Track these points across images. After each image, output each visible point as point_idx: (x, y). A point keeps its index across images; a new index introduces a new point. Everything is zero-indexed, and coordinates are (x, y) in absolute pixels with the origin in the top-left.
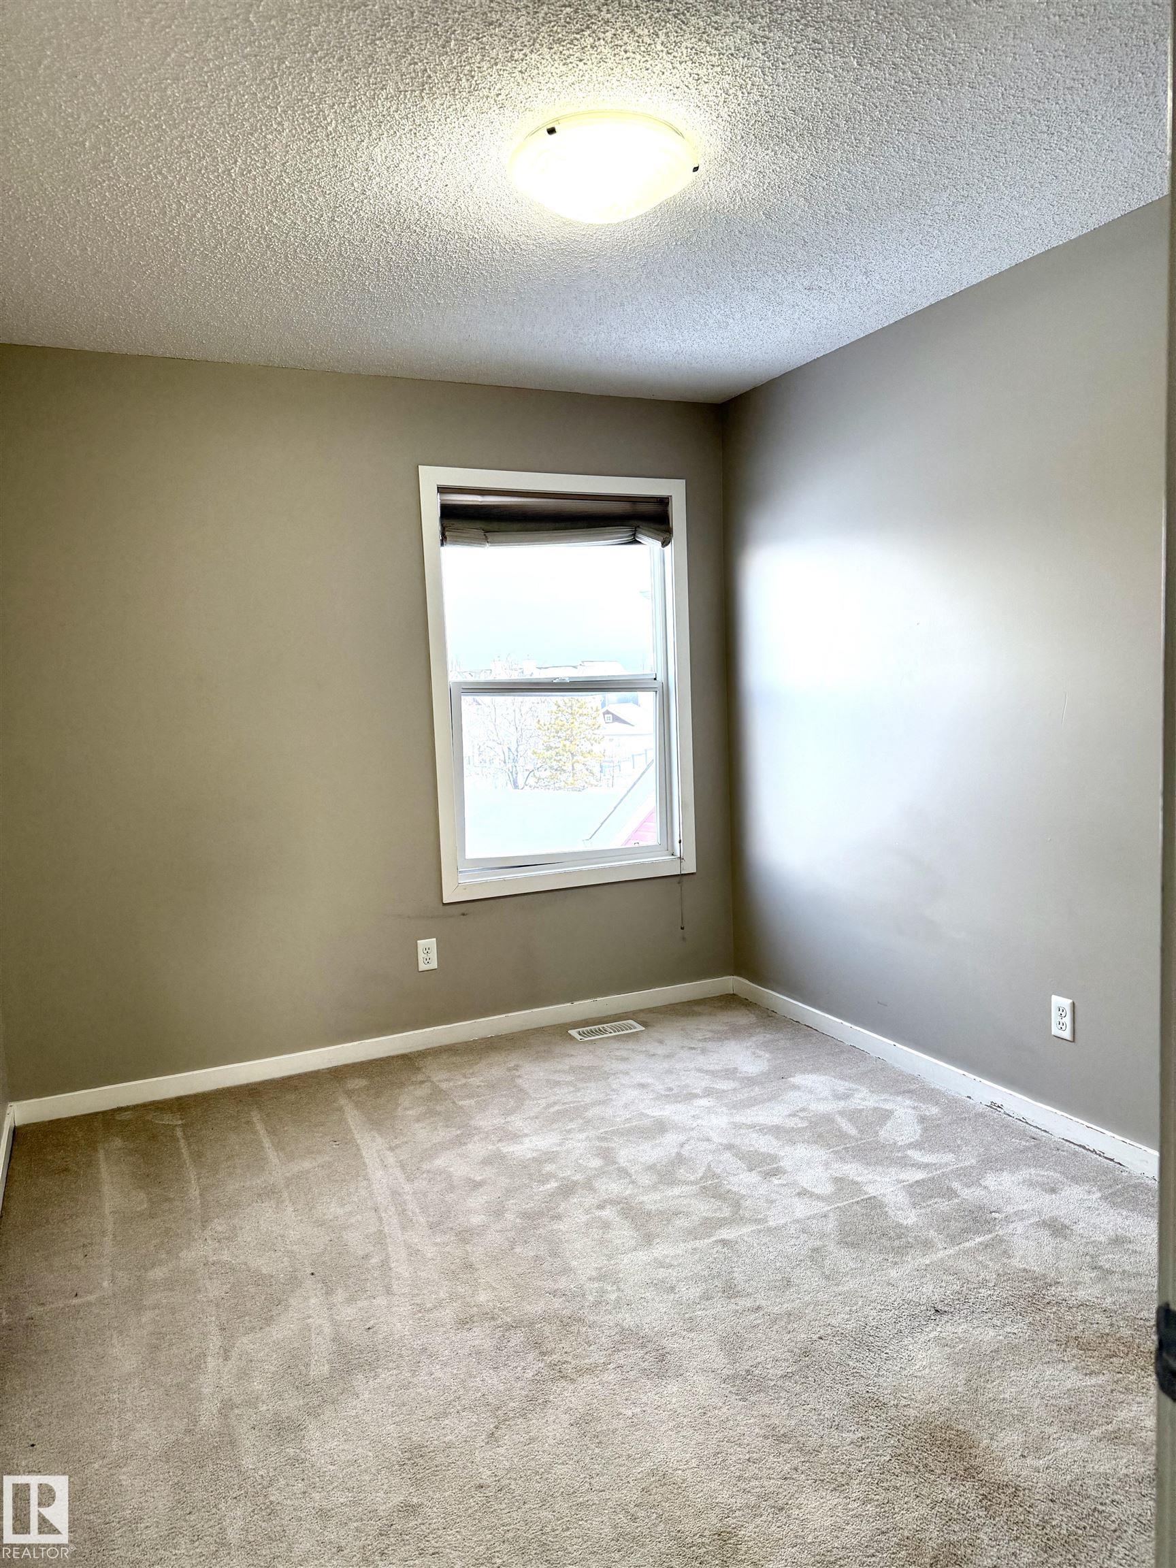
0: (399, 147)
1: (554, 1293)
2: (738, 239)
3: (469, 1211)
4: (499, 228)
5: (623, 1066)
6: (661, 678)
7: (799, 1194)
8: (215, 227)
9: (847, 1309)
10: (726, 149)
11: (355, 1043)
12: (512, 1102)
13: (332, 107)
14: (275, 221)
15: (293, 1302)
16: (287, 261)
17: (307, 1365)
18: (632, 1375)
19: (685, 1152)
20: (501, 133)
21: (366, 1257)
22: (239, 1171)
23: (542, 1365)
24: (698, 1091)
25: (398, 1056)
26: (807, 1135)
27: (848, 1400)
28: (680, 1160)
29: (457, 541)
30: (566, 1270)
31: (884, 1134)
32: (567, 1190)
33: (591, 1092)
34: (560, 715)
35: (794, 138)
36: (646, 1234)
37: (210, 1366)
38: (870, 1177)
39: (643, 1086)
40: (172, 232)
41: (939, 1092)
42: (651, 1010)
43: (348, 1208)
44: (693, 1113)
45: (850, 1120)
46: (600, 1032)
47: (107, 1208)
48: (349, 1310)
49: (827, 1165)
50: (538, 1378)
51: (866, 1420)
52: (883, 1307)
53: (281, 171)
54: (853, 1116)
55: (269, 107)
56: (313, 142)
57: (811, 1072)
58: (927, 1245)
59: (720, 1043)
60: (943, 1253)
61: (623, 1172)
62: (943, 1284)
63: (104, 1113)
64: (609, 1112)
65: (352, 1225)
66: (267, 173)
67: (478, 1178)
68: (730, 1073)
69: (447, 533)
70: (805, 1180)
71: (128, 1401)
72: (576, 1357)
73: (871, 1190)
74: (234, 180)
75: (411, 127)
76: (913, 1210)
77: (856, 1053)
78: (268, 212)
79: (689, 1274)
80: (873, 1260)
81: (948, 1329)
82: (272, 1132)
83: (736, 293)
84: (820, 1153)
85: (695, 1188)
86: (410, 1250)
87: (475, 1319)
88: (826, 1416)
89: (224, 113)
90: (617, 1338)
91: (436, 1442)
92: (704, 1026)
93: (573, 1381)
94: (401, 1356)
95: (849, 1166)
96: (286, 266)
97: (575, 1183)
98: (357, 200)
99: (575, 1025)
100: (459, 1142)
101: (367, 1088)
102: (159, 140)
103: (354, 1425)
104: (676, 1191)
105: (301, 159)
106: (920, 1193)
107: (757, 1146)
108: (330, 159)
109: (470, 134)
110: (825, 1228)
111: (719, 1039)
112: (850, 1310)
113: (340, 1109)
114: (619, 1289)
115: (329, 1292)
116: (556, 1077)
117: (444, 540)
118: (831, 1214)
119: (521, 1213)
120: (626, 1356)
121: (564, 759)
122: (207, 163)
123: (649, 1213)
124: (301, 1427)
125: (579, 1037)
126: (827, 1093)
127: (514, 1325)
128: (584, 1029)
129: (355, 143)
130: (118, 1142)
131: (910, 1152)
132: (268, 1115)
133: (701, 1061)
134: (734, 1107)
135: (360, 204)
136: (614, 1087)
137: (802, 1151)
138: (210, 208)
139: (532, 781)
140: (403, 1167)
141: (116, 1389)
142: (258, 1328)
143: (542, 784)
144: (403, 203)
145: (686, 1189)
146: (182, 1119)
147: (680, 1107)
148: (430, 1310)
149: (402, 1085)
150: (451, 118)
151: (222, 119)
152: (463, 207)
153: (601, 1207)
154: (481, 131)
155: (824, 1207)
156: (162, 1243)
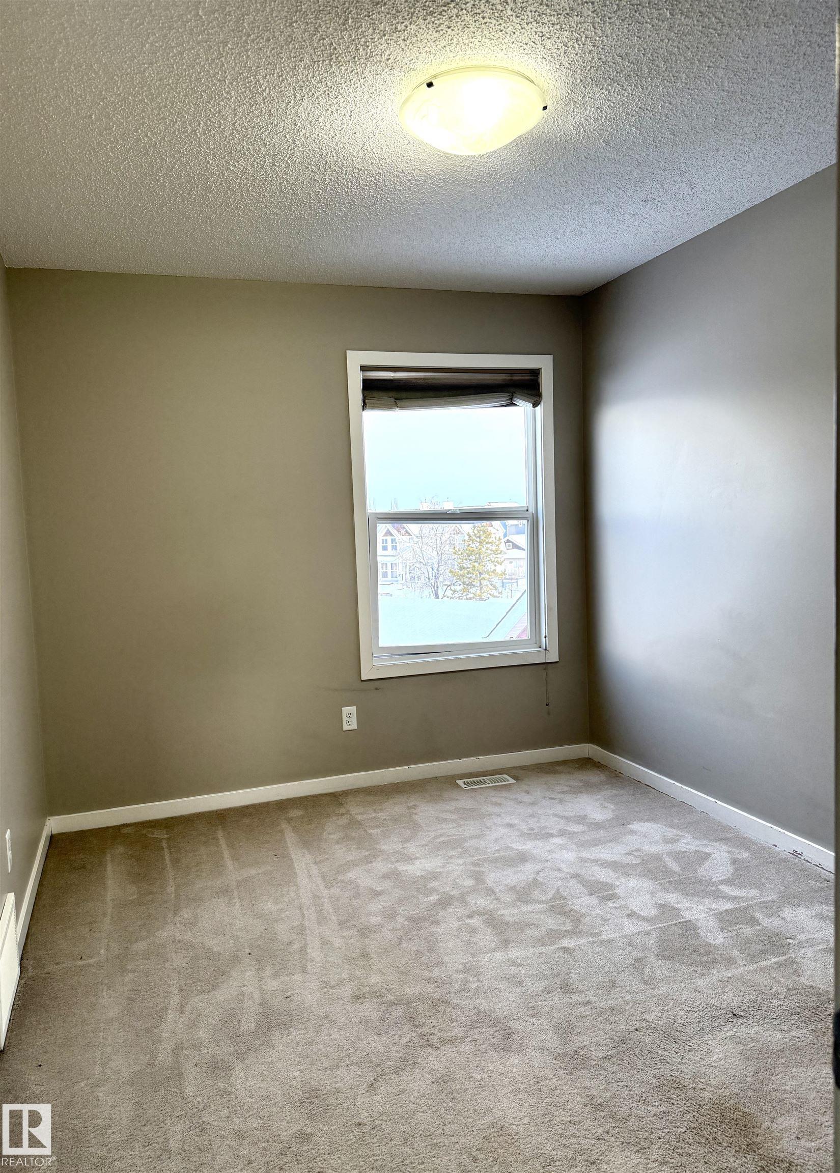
0: (318, 105)
1: (428, 980)
2: (584, 164)
3: (369, 914)
4: (397, 165)
5: (496, 810)
6: (532, 510)
7: (628, 916)
8: (189, 175)
9: (660, 1008)
10: (569, 91)
11: (296, 783)
12: (409, 832)
13: (265, 77)
14: (232, 168)
15: (234, 973)
16: (243, 198)
17: (239, 1022)
18: (483, 1048)
19: (540, 877)
20: (393, 90)
21: (290, 943)
22: (204, 874)
23: (414, 1034)
24: (554, 832)
25: (326, 794)
26: (640, 869)
27: (655, 1081)
28: (535, 883)
29: (373, 407)
30: (440, 963)
31: (702, 872)
32: (445, 902)
33: (471, 828)
34: (471, 543)
35: (623, 78)
36: (503, 939)
37: (170, 1017)
38: (687, 904)
39: (510, 825)
40: (159, 180)
41: (751, 841)
42: (522, 768)
43: (279, 906)
44: (548, 848)
45: (675, 860)
46: (480, 782)
47: (109, 896)
48: (274, 983)
49: (653, 894)
50: (410, 1045)
51: (668, 1098)
52: (690, 1009)
53: (233, 129)
54: (678, 856)
55: (219, 80)
56: (253, 105)
57: (648, 821)
58: (730, 962)
59: (575, 796)
60: (743, 968)
61: (490, 891)
62: (742, 994)
63: (113, 827)
64: (483, 844)
65: (282, 919)
66: (223, 132)
67: (379, 889)
68: (581, 819)
69: (367, 401)
70: (634, 905)
71: (109, 1039)
72: (441, 1030)
73: (687, 915)
74: (199, 138)
75: (325, 89)
76: (721, 933)
77: (684, 807)
78: (226, 162)
79: (535, 973)
80: (685, 971)
81: (742, 1030)
82: (231, 846)
83: (587, 207)
84: (648, 884)
85: (546, 906)
86: (323, 940)
87: (367, 996)
88: (636, 1092)
89: (187, 87)
90: (474, 1018)
91: (328, 1087)
92: (564, 781)
93: (437, 1049)
94: (308, 1020)
95: (671, 895)
96: (243, 202)
97: (452, 897)
98: (290, 148)
99: (462, 777)
100: (368, 860)
101: (302, 817)
102: (143, 111)
103: (270, 1070)
104: (531, 907)
105: (246, 118)
106: (726, 920)
107: (598, 876)
108: (267, 117)
109: (370, 92)
110: (647, 943)
111: (575, 793)
112: (663, 1010)
113: (282, 831)
114: (478, 980)
115: (260, 969)
116: (444, 816)
117: (364, 407)
118: (653, 932)
119: (409, 917)
120: (480, 1033)
121: (474, 576)
122: (179, 126)
123: (507, 924)
124: (231, 1068)
125: (464, 786)
126: (658, 837)
127: (396, 1002)
128: (468, 780)
129: (284, 105)
130: (121, 849)
131: (722, 887)
132: (229, 833)
133: (559, 809)
134: (582, 845)
135: (292, 151)
136: (488, 825)
137: (634, 882)
138: (184, 161)
139: (449, 593)
140: (323, 877)
141: (102, 1029)
142: (207, 991)
143: (457, 595)
144: (324, 148)
145: (537, 907)
146: (167, 834)
147: (540, 843)
148: (333, 987)
149: (328, 816)
150: (354, 80)
151: (186, 92)
152: (369, 149)
153: (470, 916)
154: (377, 89)
155: (645, 927)
156: (145, 924)
